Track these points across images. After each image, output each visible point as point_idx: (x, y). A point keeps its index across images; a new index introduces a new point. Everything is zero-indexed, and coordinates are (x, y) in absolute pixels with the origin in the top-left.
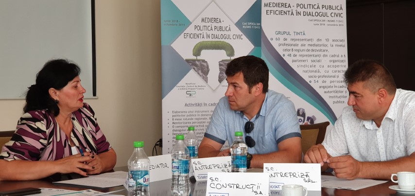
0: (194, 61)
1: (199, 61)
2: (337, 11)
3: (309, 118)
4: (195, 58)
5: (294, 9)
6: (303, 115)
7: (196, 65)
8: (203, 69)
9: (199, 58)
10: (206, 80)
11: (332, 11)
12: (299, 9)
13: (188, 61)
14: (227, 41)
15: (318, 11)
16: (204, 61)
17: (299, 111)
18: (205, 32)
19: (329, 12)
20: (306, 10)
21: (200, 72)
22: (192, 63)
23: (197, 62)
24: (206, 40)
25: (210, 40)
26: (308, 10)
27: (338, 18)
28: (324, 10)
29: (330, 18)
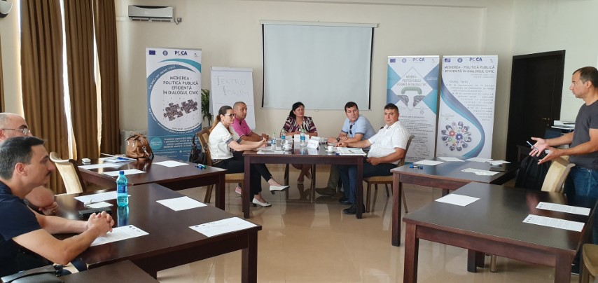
0: (401, 96)
2: (490, 69)
3: (465, 127)
4: (402, 94)
5: (462, 69)
6: (462, 125)
8: (406, 101)
9: (404, 94)
11: (486, 69)
12: (465, 69)
14: (418, 86)
15: (478, 69)
16: (406, 96)
17: (459, 123)
18: (408, 83)
23: (403, 97)
24: (408, 86)
25: (410, 86)
26: (471, 69)
27: (492, 73)
28: (482, 69)
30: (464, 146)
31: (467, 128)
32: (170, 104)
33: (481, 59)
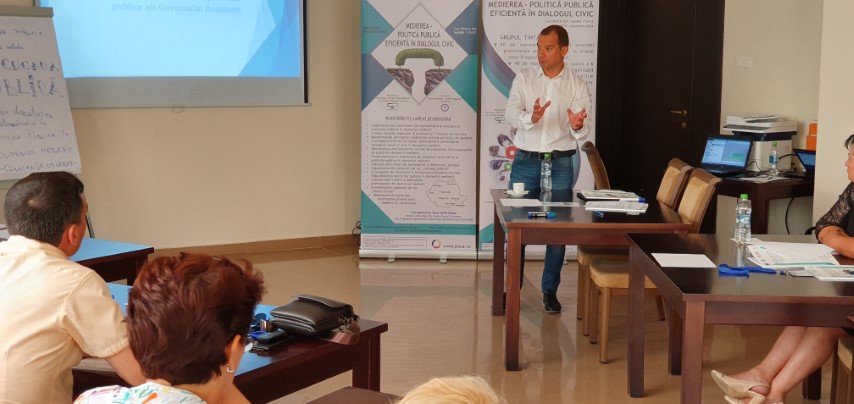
0: (397, 70)
1: (402, 70)
2: (584, 9)
4: (397, 67)
5: (527, 8)
7: (399, 76)
8: (407, 80)
9: (402, 67)
10: (410, 91)
12: (533, 9)
13: (389, 70)
14: (435, 48)
16: (408, 71)
18: (410, 39)
19: (573, 10)
20: (542, 10)
21: (404, 83)
22: (394, 73)
23: (400, 72)
24: (410, 47)
25: (416, 47)
29: (575, 18)
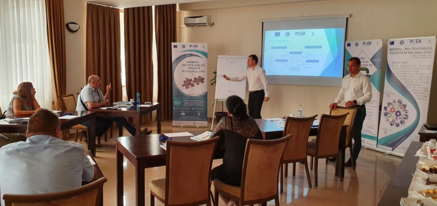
3: (403, 105)
6: (401, 103)
11: (425, 50)
14: (367, 67)
15: (416, 51)
17: (398, 101)
19: (423, 51)
20: (410, 51)
26: (411, 51)
27: (429, 54)
28: (420, 50)
29: (423, 54)
30: (401, 122)
31: (405, 106)
32: (186, 79)
33: (420, 41)
